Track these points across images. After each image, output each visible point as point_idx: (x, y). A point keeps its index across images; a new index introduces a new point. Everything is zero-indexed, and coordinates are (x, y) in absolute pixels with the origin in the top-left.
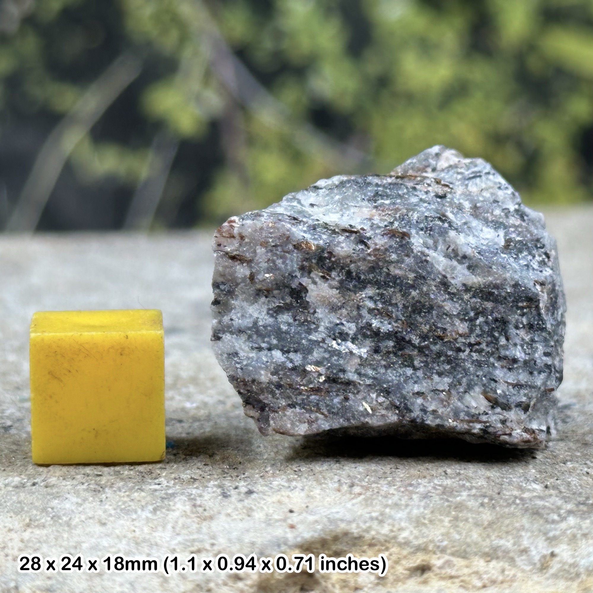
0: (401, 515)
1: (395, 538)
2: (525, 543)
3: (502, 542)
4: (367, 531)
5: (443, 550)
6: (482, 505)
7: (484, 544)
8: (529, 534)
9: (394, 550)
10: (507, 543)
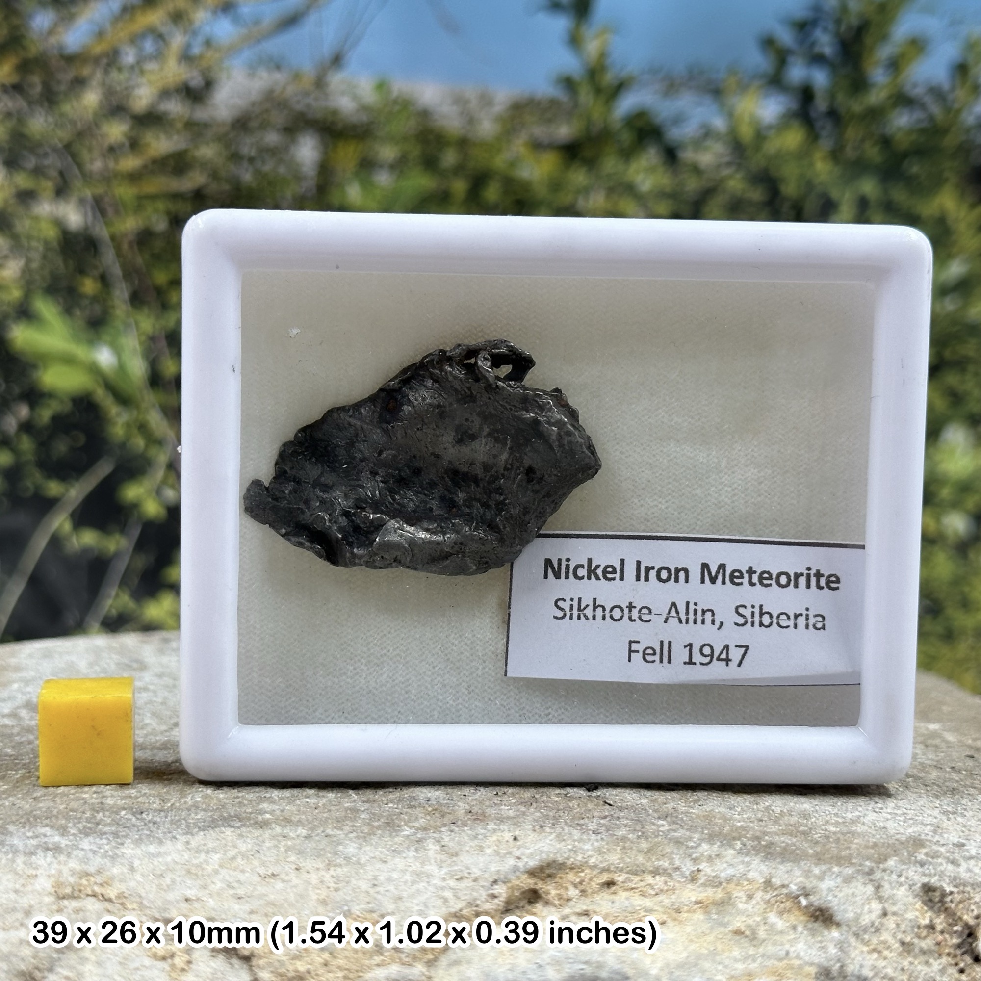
0: (587, 846)
1: (586, 862)
2: (677, 863)
3: (661, 863)
4: (568, 859)
5: (621, 870)
6: (639, 837)
7: (649, 864)
8: (678, 856)
9: (587, 871)
10: (665, 864)
